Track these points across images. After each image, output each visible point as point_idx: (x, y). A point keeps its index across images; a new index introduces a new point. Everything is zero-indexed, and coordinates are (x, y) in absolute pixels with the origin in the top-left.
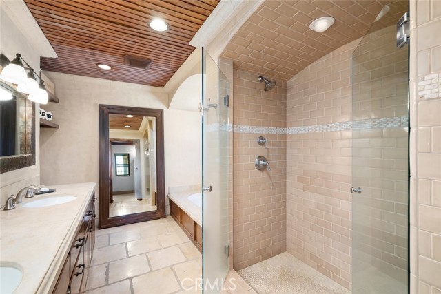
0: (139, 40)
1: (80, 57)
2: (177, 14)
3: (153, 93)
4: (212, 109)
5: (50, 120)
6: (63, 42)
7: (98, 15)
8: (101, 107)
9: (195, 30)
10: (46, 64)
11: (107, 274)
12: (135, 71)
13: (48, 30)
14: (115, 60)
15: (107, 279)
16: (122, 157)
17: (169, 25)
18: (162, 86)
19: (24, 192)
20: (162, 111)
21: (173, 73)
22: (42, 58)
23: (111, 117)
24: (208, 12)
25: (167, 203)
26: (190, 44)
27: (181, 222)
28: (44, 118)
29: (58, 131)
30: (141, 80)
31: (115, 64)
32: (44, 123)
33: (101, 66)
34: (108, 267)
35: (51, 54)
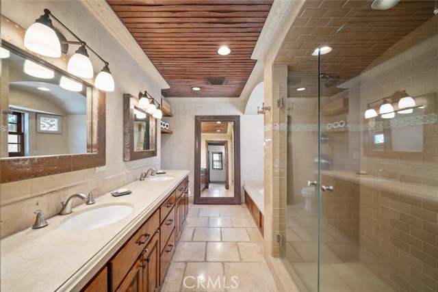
0: (213, 65)
1: (181, 85)
2: (235, 39)
3: (231, 102)
4: (267, 111)
5: (167, 128)
6: (171, 78)
7: (185, 56)
8: (196, 117)
9: (253, 46)
10: (165, 93)
11: (193, 234)
12: (216, 88)
13: (163, 73)
14: (201, 82)
15: (192, 238)
16: (217, 155)
17: (231, 49)
18: (239, 96)
19: (150, 172)
20: (239, 117)
21: (244, 84)
22: (162, 90)
23: (203, 124)
24: (259, 29)
25: (243, 193)
26: (251, 58)
27: (252, 210)
28: (164, 127)
29: (172, 135)
30: (222, 94)
31: (202, 85)
32: (164, 130)
33: (194, 89)
34: (194, 230)
35: (167, 86)
